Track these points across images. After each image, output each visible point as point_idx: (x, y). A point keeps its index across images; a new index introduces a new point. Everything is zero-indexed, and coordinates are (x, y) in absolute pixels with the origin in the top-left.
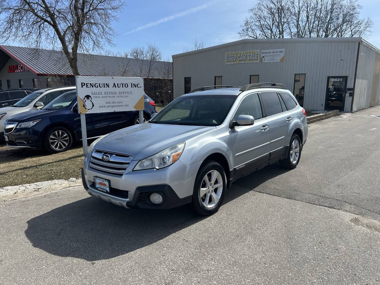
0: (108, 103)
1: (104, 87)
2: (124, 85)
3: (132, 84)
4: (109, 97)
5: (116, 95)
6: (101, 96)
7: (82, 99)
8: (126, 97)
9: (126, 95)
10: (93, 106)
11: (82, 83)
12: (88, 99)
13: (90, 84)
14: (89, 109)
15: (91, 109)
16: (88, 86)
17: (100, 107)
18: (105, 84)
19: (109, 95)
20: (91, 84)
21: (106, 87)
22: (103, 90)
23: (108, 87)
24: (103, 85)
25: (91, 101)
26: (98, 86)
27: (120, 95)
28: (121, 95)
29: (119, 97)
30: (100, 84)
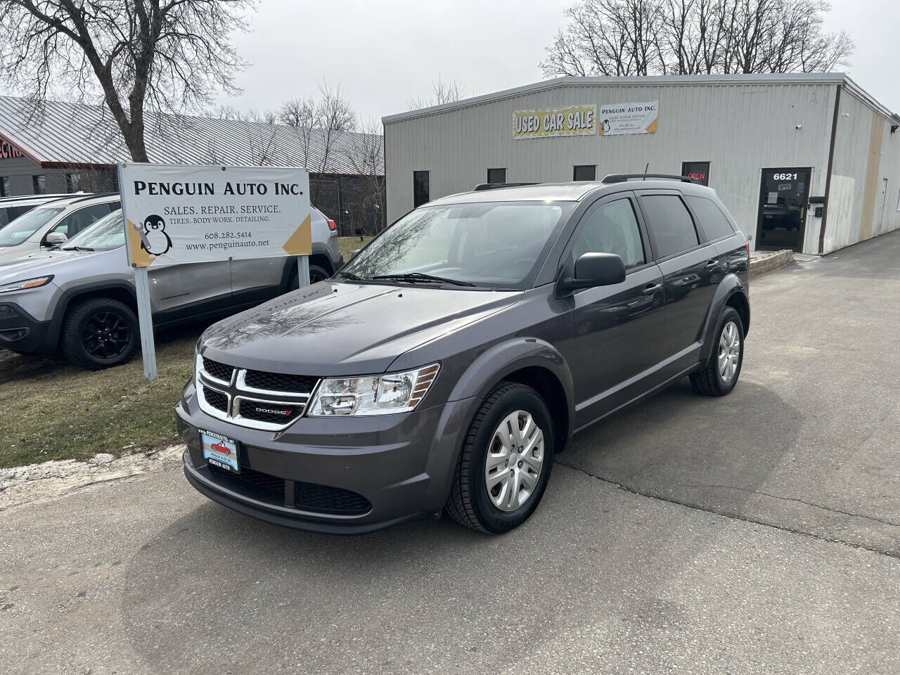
0: (212, 236)
1: (200, 193)
2: (255, 188)
3: (277, 184)
4: (215, 220)
5: (233, 216)
6: (191, 217)
7: (139, 226)
8: (262, 219)
9: (263, 214)
10: (170, 244)
11: (136, 183)
12: (155, 227)
13: (159, 185)
14: (156, 255)
15: (165, 252)
16: (154, 192)
17: (189, 247)
18: (203, 186)
19: (214, 215)
20: (162, 185)
21: (206, 194)
22: (197, 201)
23: (212, 193)
24: (197, 186)
25: (162, 231)
26: (181, 191)
27: (245, 214)
28: (249, 215)
29: (241, 219)
30: (187, 185)
